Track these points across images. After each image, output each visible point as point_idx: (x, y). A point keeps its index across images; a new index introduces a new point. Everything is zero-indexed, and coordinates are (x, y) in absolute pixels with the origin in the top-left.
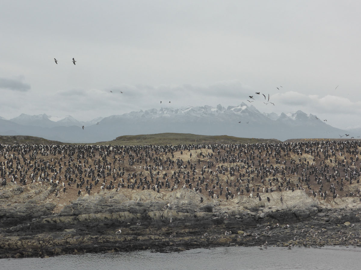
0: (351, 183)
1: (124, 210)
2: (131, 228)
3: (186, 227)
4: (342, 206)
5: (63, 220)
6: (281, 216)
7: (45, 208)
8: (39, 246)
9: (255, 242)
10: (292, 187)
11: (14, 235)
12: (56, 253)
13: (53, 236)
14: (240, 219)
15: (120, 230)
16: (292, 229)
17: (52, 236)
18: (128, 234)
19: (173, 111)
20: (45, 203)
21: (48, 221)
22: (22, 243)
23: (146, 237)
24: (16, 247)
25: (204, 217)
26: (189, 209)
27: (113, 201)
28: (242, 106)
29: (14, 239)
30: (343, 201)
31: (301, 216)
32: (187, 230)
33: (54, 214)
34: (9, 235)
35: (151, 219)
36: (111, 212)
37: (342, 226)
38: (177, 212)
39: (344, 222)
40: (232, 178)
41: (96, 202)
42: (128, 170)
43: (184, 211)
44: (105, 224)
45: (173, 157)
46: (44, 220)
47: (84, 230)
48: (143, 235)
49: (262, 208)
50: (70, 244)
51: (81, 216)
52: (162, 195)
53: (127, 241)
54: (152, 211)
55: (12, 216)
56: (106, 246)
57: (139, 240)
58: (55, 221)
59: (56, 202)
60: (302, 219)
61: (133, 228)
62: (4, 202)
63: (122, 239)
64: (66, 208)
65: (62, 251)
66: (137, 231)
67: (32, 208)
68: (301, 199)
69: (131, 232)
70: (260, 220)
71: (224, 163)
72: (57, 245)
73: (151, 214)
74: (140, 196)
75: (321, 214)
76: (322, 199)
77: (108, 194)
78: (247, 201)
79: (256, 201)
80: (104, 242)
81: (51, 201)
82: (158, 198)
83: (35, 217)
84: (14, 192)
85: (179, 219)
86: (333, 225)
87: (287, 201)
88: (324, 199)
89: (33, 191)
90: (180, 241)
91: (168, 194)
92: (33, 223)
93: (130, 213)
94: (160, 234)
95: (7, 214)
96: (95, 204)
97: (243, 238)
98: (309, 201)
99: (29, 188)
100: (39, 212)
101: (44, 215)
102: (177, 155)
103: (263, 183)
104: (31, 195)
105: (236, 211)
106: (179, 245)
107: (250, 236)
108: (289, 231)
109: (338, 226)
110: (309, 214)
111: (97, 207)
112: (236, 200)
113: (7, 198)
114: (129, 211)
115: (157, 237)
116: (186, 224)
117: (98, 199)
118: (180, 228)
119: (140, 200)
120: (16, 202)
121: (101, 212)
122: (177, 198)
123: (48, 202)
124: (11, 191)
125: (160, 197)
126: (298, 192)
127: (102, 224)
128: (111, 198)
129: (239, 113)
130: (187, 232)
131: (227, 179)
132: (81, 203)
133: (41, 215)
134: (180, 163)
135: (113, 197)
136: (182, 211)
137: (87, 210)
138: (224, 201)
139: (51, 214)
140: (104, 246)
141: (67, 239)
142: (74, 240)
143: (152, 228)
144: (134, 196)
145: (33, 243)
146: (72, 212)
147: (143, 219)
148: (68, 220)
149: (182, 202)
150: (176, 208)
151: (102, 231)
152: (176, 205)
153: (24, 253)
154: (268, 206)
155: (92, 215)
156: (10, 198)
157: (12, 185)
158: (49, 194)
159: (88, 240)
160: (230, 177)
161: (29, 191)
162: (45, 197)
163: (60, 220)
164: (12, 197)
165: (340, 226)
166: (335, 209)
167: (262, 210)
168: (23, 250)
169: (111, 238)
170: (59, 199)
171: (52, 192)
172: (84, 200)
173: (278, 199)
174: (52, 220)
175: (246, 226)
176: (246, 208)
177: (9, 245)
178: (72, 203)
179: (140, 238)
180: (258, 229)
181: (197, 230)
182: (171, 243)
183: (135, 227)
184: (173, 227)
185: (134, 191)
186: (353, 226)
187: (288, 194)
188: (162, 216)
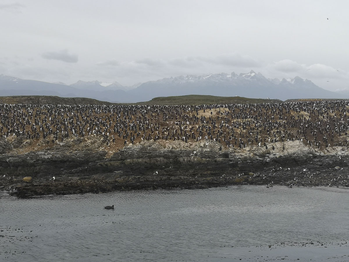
0: (340, 135)
1: (160, 156)
2: (165, 170)
3: (208, 169)
4: (333, 153)
5: (113, 164)
6: (283, 161)
7: (99, 155)
8: (95, 184)
9: (263, 181)
10: (291, 137)
11: (75, 175)
12: (107, 190)
13: (106, 176)
14: (251, 164)
15: (157, 172)
16: (292, 171)
17: (104, 176)
18: (163, 175)
19: (196, 78)
20: (99, 150)
21: (101, 165)
22: (81, 182)
23: (177, 178)
24: (77, 185)
25: (222, 162)
26: (211, 156)
27: (151, 149)
28: (251, 73)
29: (75, 179)
30: (334, 149)
31: (299, 161)
32: (209, 172)
33: (106, 159)
34: (71, 176)
35: (180, 163)
36: (150, 157)
37: (333, 170)
38: (201, 158)
39: (335, 166)
40: (244, 131)
41: (138, 150)
42: (162, 125)
43: (207, 157)
44: (145, 167)
45: (198, 115)
46: (99, 164)
47: (129, 172)
48: (175, 176)
49: (268, 155)
50: (118, 183)
51: (127, 161)
52: (189, 144)
53: (162, 181)
54: (182, 157)
55: (73, 161)
56: (147, 185)
57: (172, 180)
58: (107, 165)
59: (107, 150)
60: (300, 163)
61: (167, 170)
62: (67, 150)
63: (159, 179)
64: (115, 154)
65: (112, 188)
66: (170, 173)
67: (89, 154)
68: (299, 148)
69: (165, 173)
70: (266, 164)
71: (238, 119)
72: (108, 183)
73: (181, 159)
74: (172, 145)
75: (316, 160)
76: (316, 147)
77: (147, 143)
78: (256, 149)
79: (264, 149)
80: (145, 181)
81: (104, 149)
82: (186, 146)
83: (91, 162)
84: (75, 142)
85: (203, 164)
86: (325, 168)
87: (288, 149)
88: (318, 148)
89: (90, 141)
90: (204, 180)
91: (193, 144)
92: (90, 166)
93: (165, 158)
94: (188, 175)
95: (70, 159)
96: (138, 152)
97: (254, 178)
98: (306, 149)
99: (86, 139)
100: (94, 158)
101: (98, 160)
102: (201, 113)
103: (269, 134)
104: (88, 145)
105: (248, 157)
106: (202, 184)
107: (258, 176)
108: (290, 173)
109: (329, 169)
110: (306, 160)
111: (139, 154)
112: (248, 149)
113: (69, 147)
114: (163, 157)
115: (186, 177)
116: (208, 167)
117: (139, 147)
118: (204, 170)
119: (172, 148)
120: (76, 150)
121: (142, 157)
122: (201, 147)
123: (101, 150)
124: (72, 141)
125: (188, 146)
126: (297, 142)
127: (143, 167)
128: (149, 147)
129: (249, 78)
130: (209, 173)
131: (241, 131)
132: (126, 150)
133: (96, 160)
134: (203, 119)
135: (151, 146)
136: (205, 157)
137: (131, 156)
138: (238, 149)
139: (104, 159)
140: (145, 184)
141: (116, 178)
142: (121, 180)
143: (181, 170)
144: (167, 145)
145: (90, 182)
146: (120, 157)
147: (174, 163)
148: (117, 163)
149: (205, 150)
150: (201, 155)
151: (143, 172)
152: (200, 152)
153: (83, 190)
154: (273, 153)
155: (135, 160)
156: (71, 147)
157: (73, 137)
158: (102, 144)
159: (132, 179)
160: (242, 130)
161: (86, 141)
162: (99, 146)
163: (110, 164)
164: (73, 146)
165: (331, 169)
166: (327, 155)
167: (268, 156)
168: (82, 188)
169: (149, 178)
170: (109, 148)
171: (104, 142)
172: (129, 149)
173: (281, 148)
174: (104, 163)
175: (255, 169)
176: (256, 155)
177: (71, 183)
178: (119, 151)
179: (173, 178)
180: (265, 172)
181: (217, 172)
182: (197, 182)
183: (169, 170)
184: (198, 170)
185: (168, 141)
186: (342, 170)
187: (289, 143)
188: (190, 161)
